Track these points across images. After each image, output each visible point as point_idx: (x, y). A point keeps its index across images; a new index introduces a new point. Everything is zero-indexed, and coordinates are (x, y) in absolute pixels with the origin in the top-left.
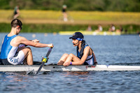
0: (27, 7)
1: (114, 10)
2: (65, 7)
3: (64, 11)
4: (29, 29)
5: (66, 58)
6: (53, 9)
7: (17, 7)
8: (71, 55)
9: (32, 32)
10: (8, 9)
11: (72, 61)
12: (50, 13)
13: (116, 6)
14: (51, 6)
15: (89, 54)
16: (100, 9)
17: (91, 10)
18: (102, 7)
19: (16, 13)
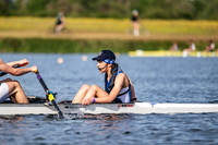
0: (74, 13)
1: (209, 18)
2: (135, 13)
3: (134, 19)
4: (77, 47)
5: (87, 92)
6: (115, 17)
7: (60, 14)
8: (94, 87)
9: (82, 52)
10: (43, 16)
11: (96, 96)
12: (109, 23)
13: (212, 11)
14: (112, 12)
15: (123, 86)
16: (187, 17)
17: (173, 17)
18: (190, 13)
19: (59, 23)
